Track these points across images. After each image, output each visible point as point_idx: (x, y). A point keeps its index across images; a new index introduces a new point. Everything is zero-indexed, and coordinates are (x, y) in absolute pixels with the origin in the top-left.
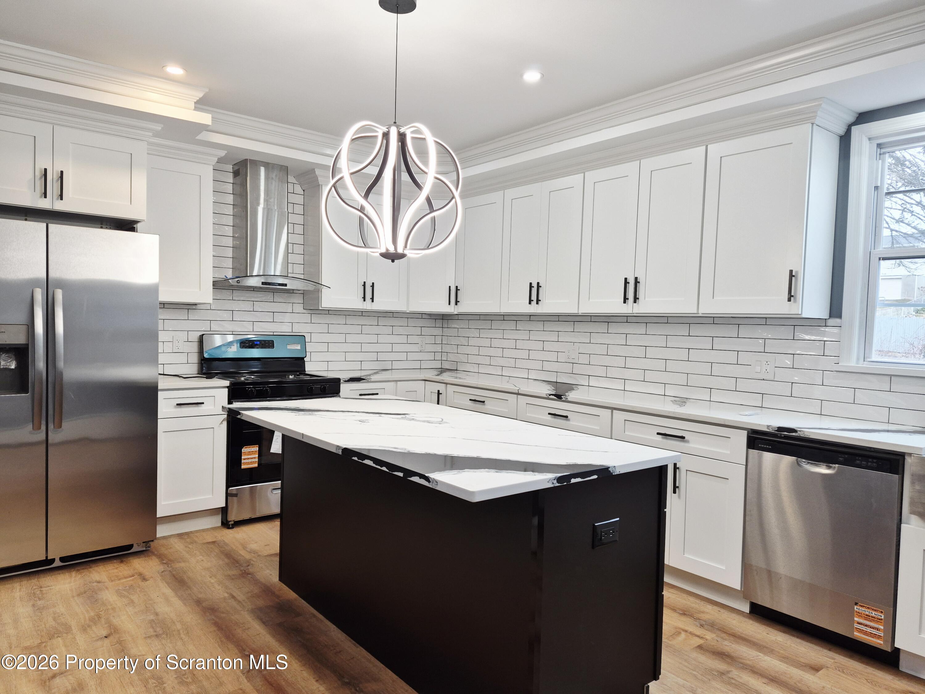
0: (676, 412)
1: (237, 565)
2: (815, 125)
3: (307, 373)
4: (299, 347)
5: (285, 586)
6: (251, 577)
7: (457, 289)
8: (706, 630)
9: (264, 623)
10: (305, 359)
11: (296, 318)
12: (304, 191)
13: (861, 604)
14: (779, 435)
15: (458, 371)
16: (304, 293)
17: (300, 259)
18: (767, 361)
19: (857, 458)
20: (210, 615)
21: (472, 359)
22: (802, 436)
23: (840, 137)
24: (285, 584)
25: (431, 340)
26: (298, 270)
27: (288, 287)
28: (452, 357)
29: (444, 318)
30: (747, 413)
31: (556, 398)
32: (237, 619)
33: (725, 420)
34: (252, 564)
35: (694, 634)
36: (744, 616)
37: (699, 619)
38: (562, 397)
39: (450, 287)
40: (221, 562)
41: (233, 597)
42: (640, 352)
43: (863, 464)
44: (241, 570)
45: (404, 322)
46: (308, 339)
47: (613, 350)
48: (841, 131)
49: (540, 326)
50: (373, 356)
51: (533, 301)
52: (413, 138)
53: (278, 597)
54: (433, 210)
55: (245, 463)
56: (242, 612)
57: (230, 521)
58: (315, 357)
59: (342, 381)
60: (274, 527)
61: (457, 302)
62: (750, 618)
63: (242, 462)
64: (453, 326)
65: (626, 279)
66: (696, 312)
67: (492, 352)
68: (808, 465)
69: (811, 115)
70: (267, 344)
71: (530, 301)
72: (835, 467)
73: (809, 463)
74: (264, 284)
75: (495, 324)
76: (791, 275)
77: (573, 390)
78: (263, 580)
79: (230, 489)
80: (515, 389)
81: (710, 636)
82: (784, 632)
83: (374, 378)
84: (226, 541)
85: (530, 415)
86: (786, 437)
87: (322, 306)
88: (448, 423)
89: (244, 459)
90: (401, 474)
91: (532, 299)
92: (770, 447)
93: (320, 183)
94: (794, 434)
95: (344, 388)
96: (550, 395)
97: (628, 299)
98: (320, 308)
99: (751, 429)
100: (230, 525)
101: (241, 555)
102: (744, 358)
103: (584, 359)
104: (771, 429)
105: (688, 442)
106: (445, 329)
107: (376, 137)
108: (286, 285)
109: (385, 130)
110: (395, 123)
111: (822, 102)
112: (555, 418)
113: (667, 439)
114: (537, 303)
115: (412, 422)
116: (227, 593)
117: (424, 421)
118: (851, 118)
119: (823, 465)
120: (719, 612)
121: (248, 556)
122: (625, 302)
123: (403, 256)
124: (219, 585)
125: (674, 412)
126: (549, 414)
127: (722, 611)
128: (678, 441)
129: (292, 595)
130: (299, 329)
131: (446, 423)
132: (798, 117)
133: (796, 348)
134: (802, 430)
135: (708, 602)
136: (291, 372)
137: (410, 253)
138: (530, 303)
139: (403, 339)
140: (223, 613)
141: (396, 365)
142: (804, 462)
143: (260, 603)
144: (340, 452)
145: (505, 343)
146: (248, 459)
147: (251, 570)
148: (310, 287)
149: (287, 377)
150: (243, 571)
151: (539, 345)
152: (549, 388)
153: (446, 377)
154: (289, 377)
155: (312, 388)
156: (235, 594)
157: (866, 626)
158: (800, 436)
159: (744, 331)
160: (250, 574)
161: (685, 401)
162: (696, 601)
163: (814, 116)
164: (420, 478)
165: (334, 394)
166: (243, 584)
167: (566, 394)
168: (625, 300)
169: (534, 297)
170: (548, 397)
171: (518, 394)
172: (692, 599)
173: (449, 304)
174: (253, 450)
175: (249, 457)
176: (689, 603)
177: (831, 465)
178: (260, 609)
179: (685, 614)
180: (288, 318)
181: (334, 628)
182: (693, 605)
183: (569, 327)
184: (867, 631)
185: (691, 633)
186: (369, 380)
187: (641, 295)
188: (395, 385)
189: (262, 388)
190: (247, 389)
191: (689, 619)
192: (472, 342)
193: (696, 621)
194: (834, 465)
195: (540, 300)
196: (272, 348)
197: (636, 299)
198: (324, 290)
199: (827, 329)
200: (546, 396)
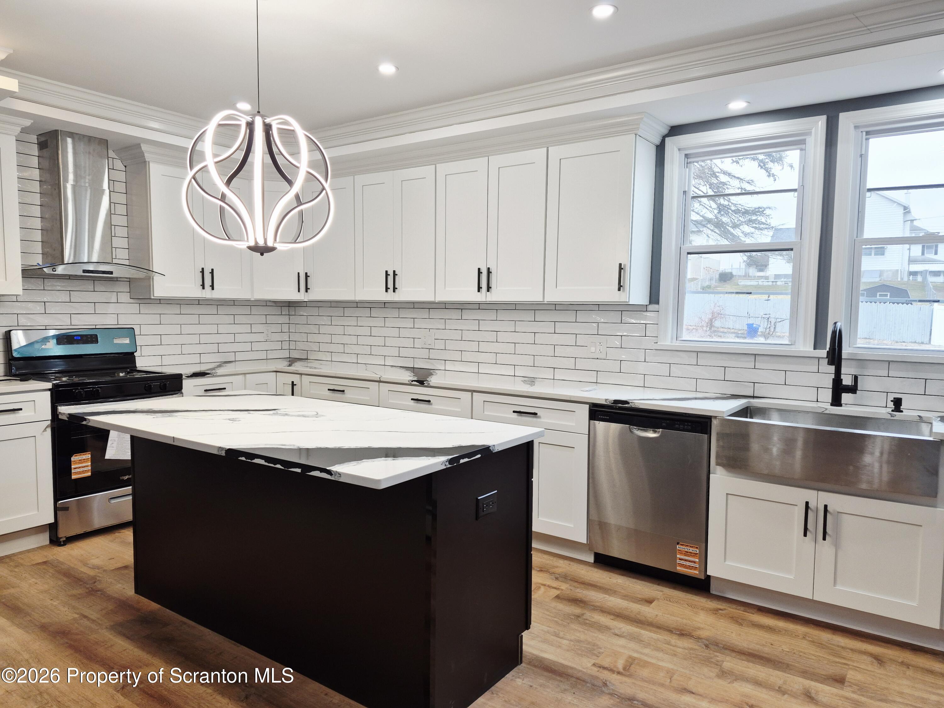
0: (529, 392)
1: (81, 583)
2: (637, 135)
3: (138, 369)
4: (127, 341)
5: (143, 598)
6: (101, 594)
7: (307, 276)
8: (561, 582)
9: (128, 638)
10: (135, 354)
11: (120, 308)
12: (125, 166)
13: (682, 543)
14: (614, 407)
15: (309, 361)
16: (130, 281)
17: (124, 243)
18: (600, 342)
19: (676, 423)
20: (61, 639)
21: (323, 347)
22: (633, 406)
23: (657, 146)
24: (142, 596)
25: (277, 328)
26: (122, 255)
27: (114, 275)
28: (301, 346)
29: (291, 305)
30: (587, 389)
31: (418, 384)
32: (95, 638)
33: (570, 396)
34: (98, 580)
35: (551, 587)
36: (590, 566)
37: (554, 573)
38: (425, 382)
39: (299, 273)
40: (60, 583)
41: (85, 617)
42: (491, 337)
43: (681, 427)
44: (87, 588)
45: (247, 310)
46: (137, 332)
47: (467, 335)
48: (658, 141)
49: (395, 313)
50: (214, 348)
51: (389, 288)
52: (279, 129)
53: (138, 610)
54: (300, 204)
55: (76, 473)
56: (100, 630)
57: (61, 538)
58: (146, 351)
59: (184, 377)
60: (115, 539)
61: (307, 289)
62: (595, 567)
63: (72, 472)
64: (302, 313)
65: (479, 269)
66: (542, 301)
67: (346, 340)
68: (639, 431)
69: (635, 126)
70: (91, 339)
71: (387, 289)
72: (659, 431)
73: (639, 429)
74: (85, 271)
75: (348, 312)
76: (621, 268)
77: (433, 375)
78: (116, 595)
79: (60, 502)
80: (376, 377)
81: (564, 586)
82: (623, 575)
83: (220, 371)
84: (61, 560)
85: (392, 401)
86: (620, 408)
87: (155, 296)
88: (325, 416)
89: (75, 468)
90: (299, 470)
91: (389, 287)
92: (608, 418)
93: (147, 160)
94: (627, 405)
95: (187, 384)
96: (412, 381)
97: (481, 288)
98: (152, 298)
99: (592, 403)
100: (61, 542)
101: (82, 572)
102: (581, 340)
103: (440, 345)
104: (608, 402)
105: (539, 417)
106: (291, 317)
107: (239, 126)
108: (111, 273)
109: (249, 119)
110: (259, 112)
111: (643, 116)
112: (417, 403)
113: (521, 416)
114: (394, 291)
115: (286, 417)
116: (78, 614)
117: (299, 416)
118: (665, 131)
119: (650, 430)
120: (570, 565)
121: (92, 573)
122: (479, 291)
123: (272, 249)
124: (64, 606)
125: (527, 391)
126: (412, 399)
127: (572, 563)
128: (531, 417)
129: (154, 606)
130: (125, 321)
131: (323, 416)
132: (624, 128)
133: (623, 330)
134: (633, 401)
135: (560, 558)
136: (122, 369)
137: (280, 247)
138: (386, 291)
139: (247, 328)
140: (78, 634)
141: (239, 357)
142: (636, 429)
143: (119, 618)
144: (223, 454)
145: (359, 331)
146: (80, 468)
147: (99, 586)
148: (141, 274)
149: (116, 375)
150: (90, 589)
151: (395, 332)
152: (409, 374)
153: (298, 367)
154: (119, 375)
155: (151, 385)
156: (86, 614)
157: (686, 560)
158: (632, 407)
159: (581, 316)
160: (99, 591)
161: (533, 380)
162: (550, 558)
163: (637, 128)
164: (321, 472)
165: (175, 391)
166: (93, 602)
167: (428, 379)
168: (479, 288)
169: (390, 285)
170: (411, 384)
171: (380, 382)
172: (546, 556)
173: (299, 291)
174: (84, 458)
175: (80, 465)
176: (544, 561)
177: (656, 430)
178: (121, 625)
179: (542, 571)
180: (111, 308)
181: (209, 632)
182: (548, 562)
183: (424, 314)
184: (686, 565)
185: (549, 586)
186: (215, 375)
187: (493, 284)
188: (244, 378)
189: (91, 389)
190: (74, 390)
191: (545, 574)
192: (323, 329)
193: (552, 575)
194: (658, 430)
195: (397, 288)
196: (96, 343)
197: (489, 288)
198: (157, 278)
199: (648, 314)
200: (408, 383)
